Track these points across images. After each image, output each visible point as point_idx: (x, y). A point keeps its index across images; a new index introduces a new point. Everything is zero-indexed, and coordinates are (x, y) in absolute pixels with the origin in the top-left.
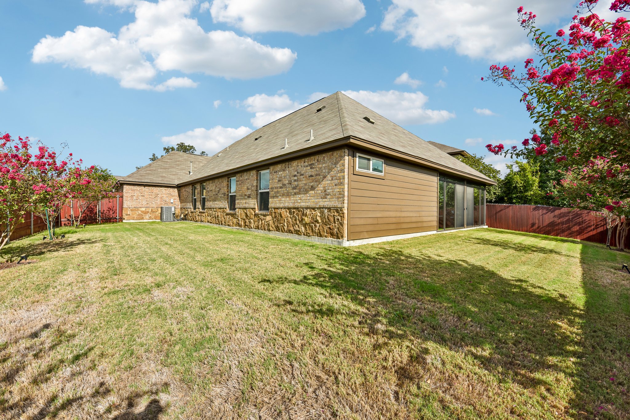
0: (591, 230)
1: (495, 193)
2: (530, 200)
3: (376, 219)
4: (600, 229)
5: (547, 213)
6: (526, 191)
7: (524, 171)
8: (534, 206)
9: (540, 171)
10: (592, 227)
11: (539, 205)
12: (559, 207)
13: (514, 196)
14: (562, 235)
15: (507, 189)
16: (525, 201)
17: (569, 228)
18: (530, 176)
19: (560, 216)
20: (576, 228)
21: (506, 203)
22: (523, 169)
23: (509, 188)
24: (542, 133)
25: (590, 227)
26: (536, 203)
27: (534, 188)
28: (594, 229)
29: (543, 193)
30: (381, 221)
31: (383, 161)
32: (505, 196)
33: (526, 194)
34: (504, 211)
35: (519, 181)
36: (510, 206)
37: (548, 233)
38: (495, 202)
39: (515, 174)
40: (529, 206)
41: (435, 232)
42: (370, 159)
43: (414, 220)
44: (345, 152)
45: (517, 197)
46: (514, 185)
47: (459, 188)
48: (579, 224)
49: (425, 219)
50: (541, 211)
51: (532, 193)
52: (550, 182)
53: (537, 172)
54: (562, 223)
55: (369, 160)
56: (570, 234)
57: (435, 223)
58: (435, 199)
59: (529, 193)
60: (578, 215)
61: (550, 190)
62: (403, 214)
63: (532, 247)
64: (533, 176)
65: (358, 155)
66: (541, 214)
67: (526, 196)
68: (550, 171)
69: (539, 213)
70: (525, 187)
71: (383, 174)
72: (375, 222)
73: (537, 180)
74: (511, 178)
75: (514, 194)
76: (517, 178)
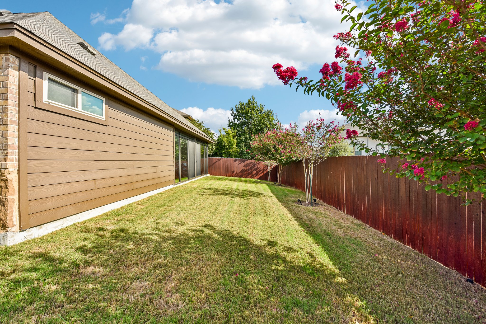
0: (261, 173)
1: (212, 149)
2: (232, 155)
3: (93, 182)
4: (265, 172)
5: (241, 163)
6: (230, 148)
7: (228, 135)
8: (235, 159)
9: (237, 135)
10: (262, 171)
11: (237, 158)
12: (247, 159)
13: (223, 151)
14: (248, 177)
15: (219, 147)
16: (229, 155)
17: (251, 173)
18: (232, 139)
19: (247, 165)
20: (254, 172)
21: (218, 156)
22: (228, 134)
23: (220, 146)
24: (237, 112)
25: (261, 171)
26: (235, 156)
27: (234, 147)
28: (262, 172)
29: (239, 150)
30: (99, 184)
31: (104, 99)
32: (218, 152)
33: (230, 150)
34: (218, 162)
35: (226, 141)
36: (221, 159)
37: (241, 177)
38: (213, 156)
39: (223, 137)
40: (232, 158)
41: (172, 186)
42: (77, 90)
43: (150, 176)
44: (7, 60)
45: (225, 153)
46: (223, 144)
47: (191, 144)
48: (256, 169)
49: (162, 174)
50: (238, 162)
51: (233, 150)
52: (242, 144)
53: (235, 136)
54: (248, 170)
55: (75, 91)
56: (252, 176)
57: (172, 178)
58: (172, 153)
59: (231, 150)
60: (255, 165)
61: (242, 148)
62: (136, 172)
63: (247, 191)
64: (233, 138)
65: (46, 75)
66: (238, 164)
67: (230, 152)
68: (242, 136)
69: (237, 163)
70: (229, 146)
71: (104, 117)
72: (91, 185)
73: (236, 141)
74: (221, 139)
75: (223, 150)
76: (225, 140)
